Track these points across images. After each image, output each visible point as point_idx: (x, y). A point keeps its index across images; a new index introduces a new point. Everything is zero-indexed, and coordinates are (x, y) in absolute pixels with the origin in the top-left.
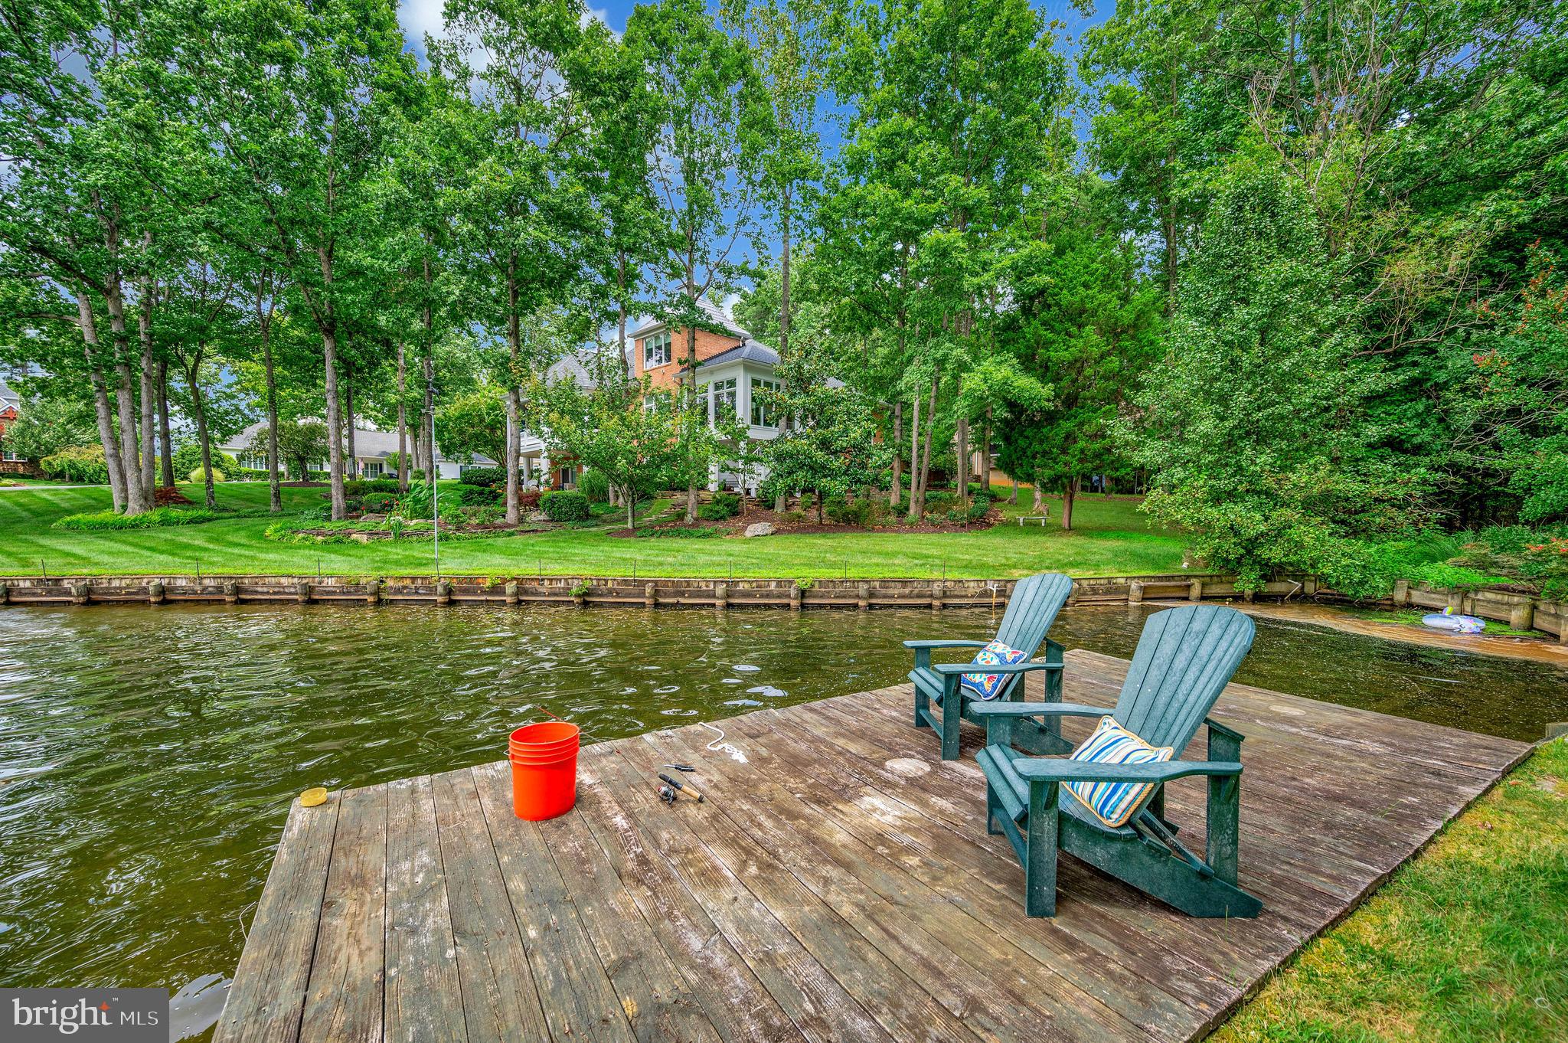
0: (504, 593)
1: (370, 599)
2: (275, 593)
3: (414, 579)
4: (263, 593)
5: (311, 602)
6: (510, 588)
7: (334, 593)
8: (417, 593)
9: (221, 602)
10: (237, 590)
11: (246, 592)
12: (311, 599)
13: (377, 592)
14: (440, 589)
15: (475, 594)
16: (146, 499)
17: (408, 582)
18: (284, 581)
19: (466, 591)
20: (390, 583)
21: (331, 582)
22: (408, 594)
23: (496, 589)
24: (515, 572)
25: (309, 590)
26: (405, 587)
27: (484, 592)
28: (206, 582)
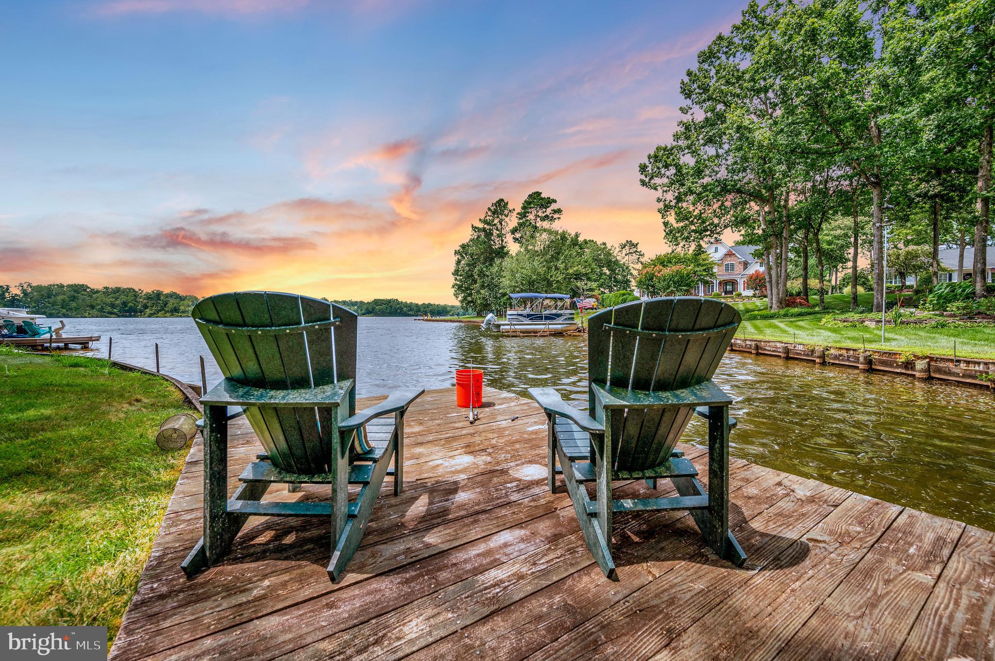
0: (913, 368)
1: (818, 360)
2: (773, 351)
3: (848, 350)
4: (768, 350)
5: (788, 358)
6: (920, 365)
7: (800, 354)
8: (848, 360)
9: (751, 353)
10: (757, 347)
11: (762, 349)
12: (789, 356)
13: (823, 356)
14: (861, 359)
15: (891, 366)
16: (781, 303)
17: (844, 352)
18: (779, 345)
19: (884, 363)
20: (832, 351)
21: (801, 347)
22: (843, 360)
23: (909, 364)
24: (928, 352)
25: (787, 351)
26: (841, 355)
27: (898, 366)
28: (748, 342)
